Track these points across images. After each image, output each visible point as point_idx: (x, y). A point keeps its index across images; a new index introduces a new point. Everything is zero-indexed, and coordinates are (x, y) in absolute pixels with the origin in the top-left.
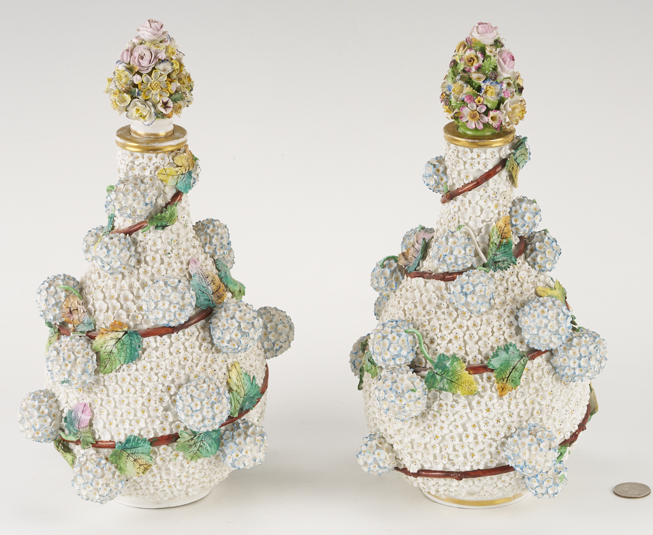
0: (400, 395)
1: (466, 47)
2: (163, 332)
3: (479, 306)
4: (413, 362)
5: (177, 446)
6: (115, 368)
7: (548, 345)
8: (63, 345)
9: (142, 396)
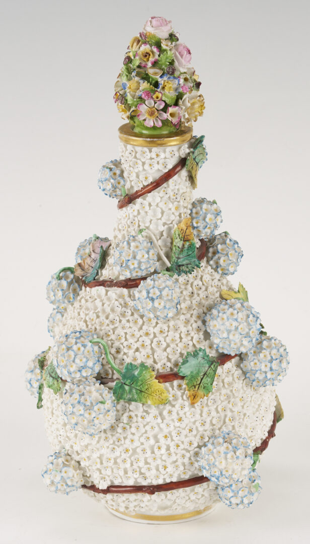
0: (89, 408)
1: (140, 43)
3: (166, 311)
4: (99, 374)
7: (238, 349)
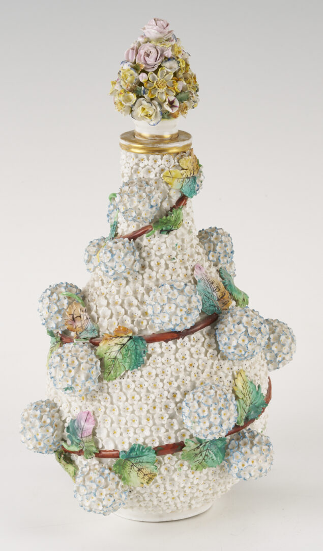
2: (169, 337)
5: (182, 454)
6: (119, 375)
8: (67, 351)
9: (147, 404)
